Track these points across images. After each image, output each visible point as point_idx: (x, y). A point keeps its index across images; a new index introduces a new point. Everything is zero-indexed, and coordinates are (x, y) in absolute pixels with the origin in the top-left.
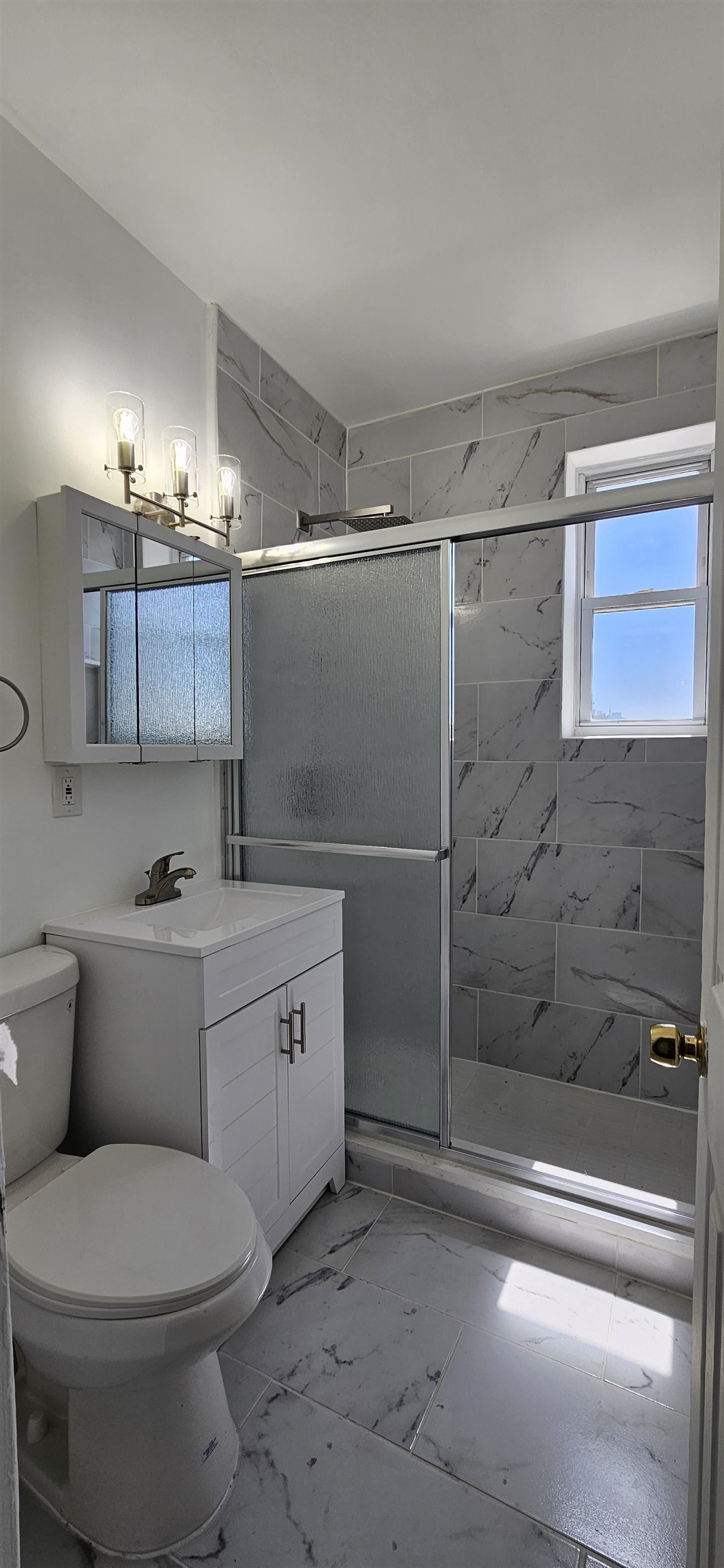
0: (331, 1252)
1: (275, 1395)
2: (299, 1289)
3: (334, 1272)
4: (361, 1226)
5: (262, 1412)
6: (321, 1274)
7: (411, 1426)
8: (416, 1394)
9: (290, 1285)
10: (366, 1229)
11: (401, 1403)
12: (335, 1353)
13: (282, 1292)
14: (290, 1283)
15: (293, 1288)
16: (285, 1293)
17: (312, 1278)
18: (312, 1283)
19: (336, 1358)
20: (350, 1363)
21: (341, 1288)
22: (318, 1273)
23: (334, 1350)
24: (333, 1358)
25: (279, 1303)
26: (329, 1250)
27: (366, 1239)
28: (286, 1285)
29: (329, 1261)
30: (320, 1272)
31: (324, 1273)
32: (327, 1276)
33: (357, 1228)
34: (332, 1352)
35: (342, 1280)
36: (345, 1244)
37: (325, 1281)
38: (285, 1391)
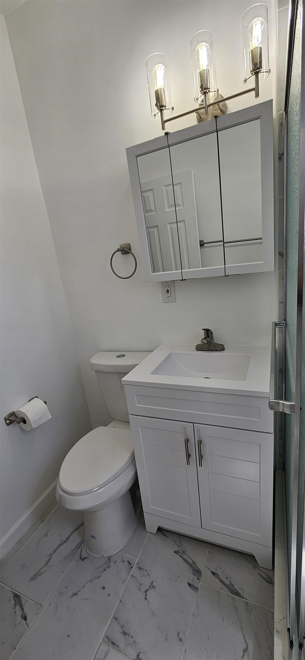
0: (213, 573)
1: (130, 563)
2: (185, 560)
3: (199, 578)
4: (239, 590)
5: (124, 560)
6: (196, 570)
7: (114, 641)
8: (129, 644)
9: (187, 555)
10: (237, 594)
11: (125, 634)
12: (151, 589)
13: (182, 551)
14: (187, 554)
15: (185, 556)
16: (181, 553)
17: (193, 565)
18: (190, 566)
19: (148, 590)
20: (146, 599)
21: (189, 585)
22: (196, 568)
23: (153, 587)
24: (148, 588)
25: (175, 552)
26: (214, 571)
27: (229, 595)
28: (186, 553)
29: (206, 573)
30: (198, 570)
31: (197, 572)
32: (195, 574)
33: (235, 587)
34: (151, 587)
35: (194, 584)
36: (221, 581)
37: (192, 573)
38: (132, 567)
